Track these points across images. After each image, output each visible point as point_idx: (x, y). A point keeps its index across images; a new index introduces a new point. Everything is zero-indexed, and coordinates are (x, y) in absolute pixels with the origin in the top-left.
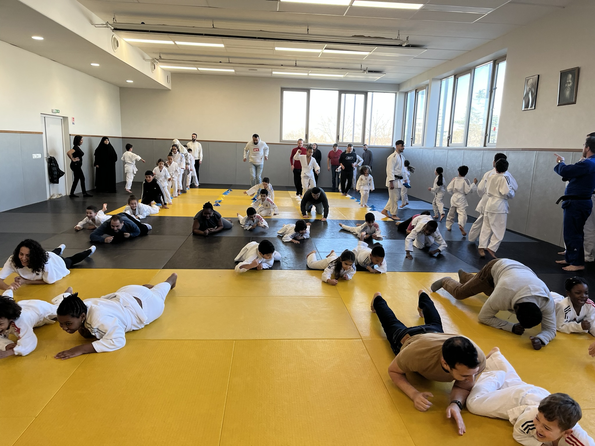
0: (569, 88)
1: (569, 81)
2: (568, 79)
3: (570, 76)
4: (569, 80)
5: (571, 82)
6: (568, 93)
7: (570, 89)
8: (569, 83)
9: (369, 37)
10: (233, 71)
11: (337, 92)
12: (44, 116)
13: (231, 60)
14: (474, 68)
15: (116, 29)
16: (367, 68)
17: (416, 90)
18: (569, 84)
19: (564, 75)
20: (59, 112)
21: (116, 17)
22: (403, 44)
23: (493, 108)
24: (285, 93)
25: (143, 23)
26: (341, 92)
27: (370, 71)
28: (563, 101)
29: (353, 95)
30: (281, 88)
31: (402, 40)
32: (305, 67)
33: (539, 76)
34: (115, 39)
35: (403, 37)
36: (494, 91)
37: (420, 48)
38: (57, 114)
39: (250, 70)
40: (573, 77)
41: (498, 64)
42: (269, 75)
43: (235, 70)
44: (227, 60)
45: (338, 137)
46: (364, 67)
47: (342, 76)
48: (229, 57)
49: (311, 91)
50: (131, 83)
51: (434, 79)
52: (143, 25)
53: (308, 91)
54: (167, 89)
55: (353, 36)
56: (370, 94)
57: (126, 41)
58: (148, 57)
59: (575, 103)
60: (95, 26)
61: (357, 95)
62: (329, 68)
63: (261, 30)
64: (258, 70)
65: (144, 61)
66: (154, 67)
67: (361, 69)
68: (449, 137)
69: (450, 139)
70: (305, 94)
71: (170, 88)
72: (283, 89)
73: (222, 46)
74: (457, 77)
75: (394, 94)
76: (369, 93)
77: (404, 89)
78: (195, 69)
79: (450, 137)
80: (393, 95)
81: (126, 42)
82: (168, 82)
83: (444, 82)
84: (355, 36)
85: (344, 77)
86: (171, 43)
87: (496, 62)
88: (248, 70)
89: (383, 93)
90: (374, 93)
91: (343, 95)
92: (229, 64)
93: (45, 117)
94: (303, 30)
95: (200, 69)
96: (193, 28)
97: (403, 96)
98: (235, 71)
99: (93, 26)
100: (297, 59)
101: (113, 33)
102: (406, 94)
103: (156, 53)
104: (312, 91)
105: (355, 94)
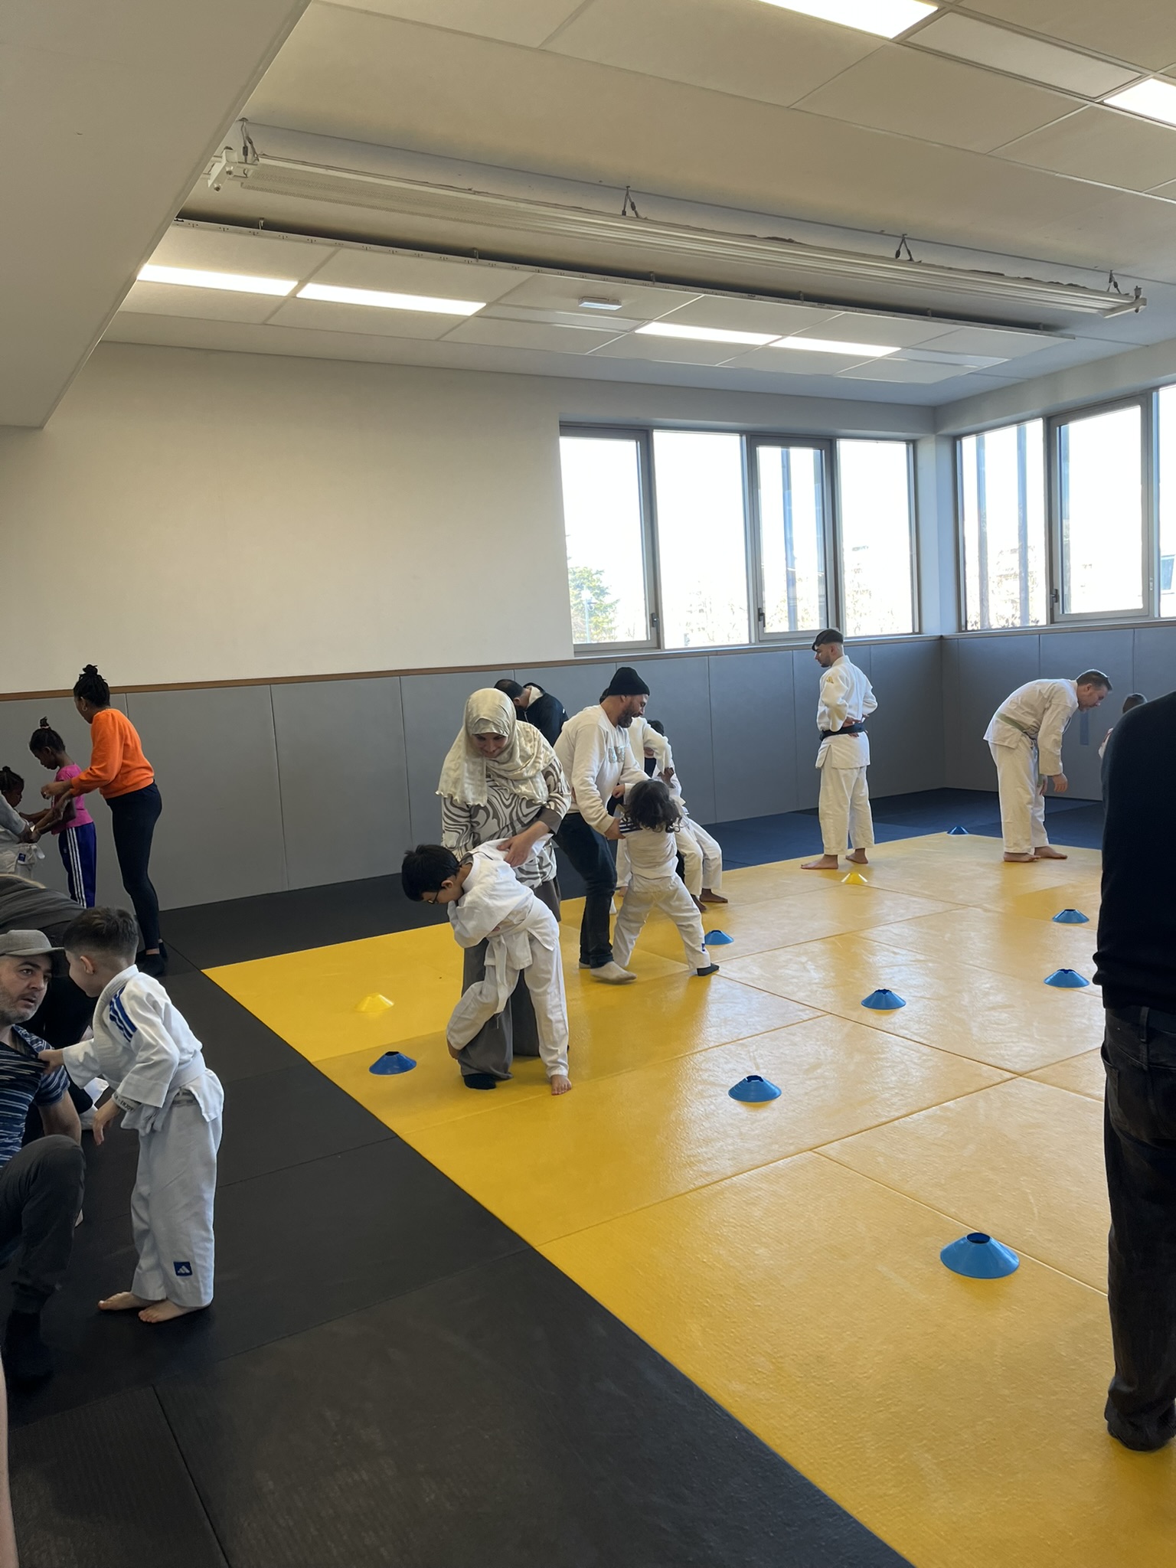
11: (731, 445)
26: (754, 439)
45: (760, 617)
53: (643, 435)
70: (628, 449)
75: (903, 446)
77: (952, 430)
97: (946, 449)
102: (958, 442)
104: (659, 437)
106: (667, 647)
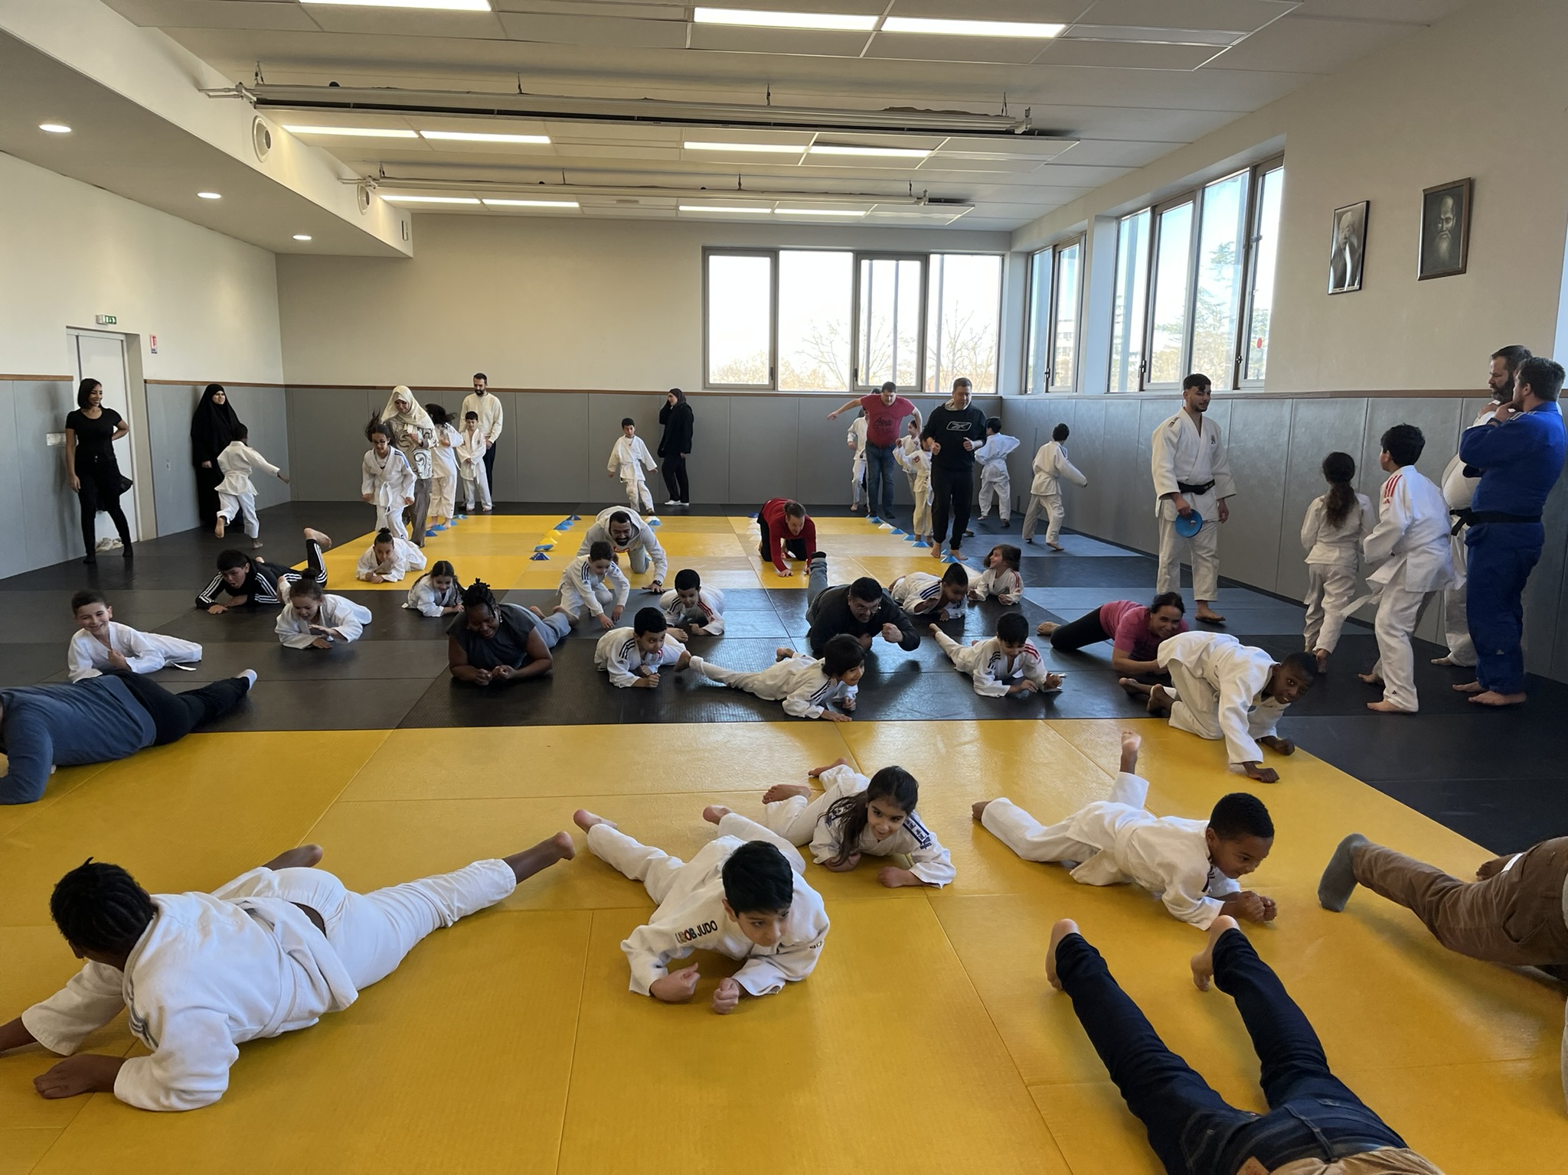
0: (1447, 232)
1: (1447, 216)
2: (1443, 209)
3: (1450, 202)
4: (1446, 213)
5: (1452, 217)
6: (1444, 246)
7: (1450, 236)
8: (1447, 220)
9: (928, 111)
10: (575, 205)
11: (850, 255)
12: (76, 332)
13: (570, 177)
14: (1202, 187)
15: (262, 102)
16: (925, 192)
17: (1055, 247)
18: (1448, 223)
19: (1432, 199)
20: (115, 323)
21: (262, 70)
22: (1017, 127)
23: (1253, 288)
24: (714, 261)
25: (334, 85)
26: (859, 256)
27: (932, 200)
28: (1432, 268)
29: (893, 263)
30: (702, 247)
31: (1015, 118)
32: (763, 192)
33: (1368, 203)
34: (260, 126)
35: (1016, 111)
36: (1254, 245)
37: (1063, 138)
38: (111, 327)
39: (619, 201)
40: (1458, 204)
41: (1264, 175)
42: (671, 214)
43: (580, 204)
44: (557, 177)
45: (855, 374)
46: (918, 189)
47: (862, 213)
48: (563, 170)
49: (782, 253)
50: (306, 241)
51: (1101, 218)
52: (334, 90)
53: (773, 254)
54: (404, 256)
55: (885, 110)
56: (934, 259)
57: (291, 131)
58: (349, 173)
59: (1463, 271)
60: (209, 96)
61: (902, 263)
62: (827, 193)
63: (645, 99)
64: (641, 202)
65: (339, 183)
66: (365, 199)
67: (911, 195)
68: (1143, 366)
69: (1145, 371)
70: (765, 262)
71: (411, 254)
72: (707, 251)
73: (545, 140)
74: (1157, 209)
75: (998, 257)
76: (932, 256)
77: (1022, 246)
78: (476, 201)
79: (1145, 367)
80: (998, 259)
81: (289, 133)
82: (405, 238)
83: (1126, 225)
84: (892, 110)
85: (866, 217)
86: (411, 134)
87: (1257, 172)
88: (615, 202)
89: (970, 256)
90: (946, 256)
91: (865, 263)
92: (564, 188)
93: (77, 337)
94: (754, 95)
95: (487, 202)
96: (468, 95)
97: (1020, 263)
98: (582, 206)
99: (202, 95)
100: (743, 171)
101: (256, 112)
102: (1030, 258)
103: (371, 162)
104: (785, 255)
105: (897, 260)
106: (779, 389)
